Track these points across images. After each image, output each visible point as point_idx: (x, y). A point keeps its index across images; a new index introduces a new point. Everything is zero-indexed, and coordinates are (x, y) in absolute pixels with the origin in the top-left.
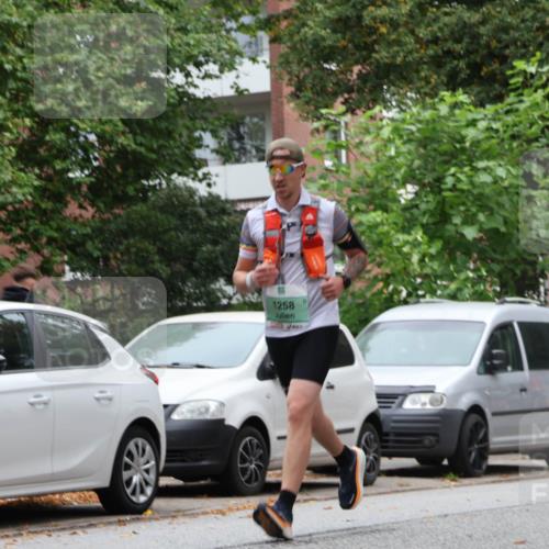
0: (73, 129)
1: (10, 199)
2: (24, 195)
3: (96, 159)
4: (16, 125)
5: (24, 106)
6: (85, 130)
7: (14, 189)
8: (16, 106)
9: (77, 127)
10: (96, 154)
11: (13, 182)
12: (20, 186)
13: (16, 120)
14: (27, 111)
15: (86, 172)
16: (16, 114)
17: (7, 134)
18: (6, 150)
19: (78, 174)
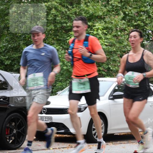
0: (145, 29)
1: (126, 50)
2: (130, 49)
3: (151, 38)
4: (128, 29)
5: (131, 23)
6: (148, 29)
7: (128, 47)
8: (129, 24)
9: (146, 29)
10: (151, 37)
11: (127, 45)
12: (129, 46)
13: (129, 28)
14: (132, 25)
15: (148, 42)
16: (129, 26)
17: (126, 32)
18: (126, 36)
19: (146, 42)
